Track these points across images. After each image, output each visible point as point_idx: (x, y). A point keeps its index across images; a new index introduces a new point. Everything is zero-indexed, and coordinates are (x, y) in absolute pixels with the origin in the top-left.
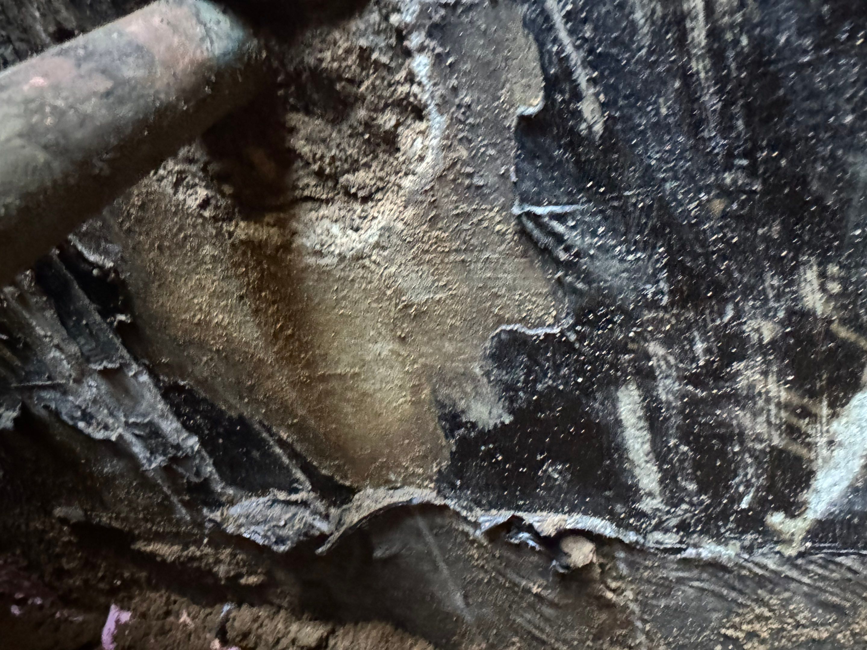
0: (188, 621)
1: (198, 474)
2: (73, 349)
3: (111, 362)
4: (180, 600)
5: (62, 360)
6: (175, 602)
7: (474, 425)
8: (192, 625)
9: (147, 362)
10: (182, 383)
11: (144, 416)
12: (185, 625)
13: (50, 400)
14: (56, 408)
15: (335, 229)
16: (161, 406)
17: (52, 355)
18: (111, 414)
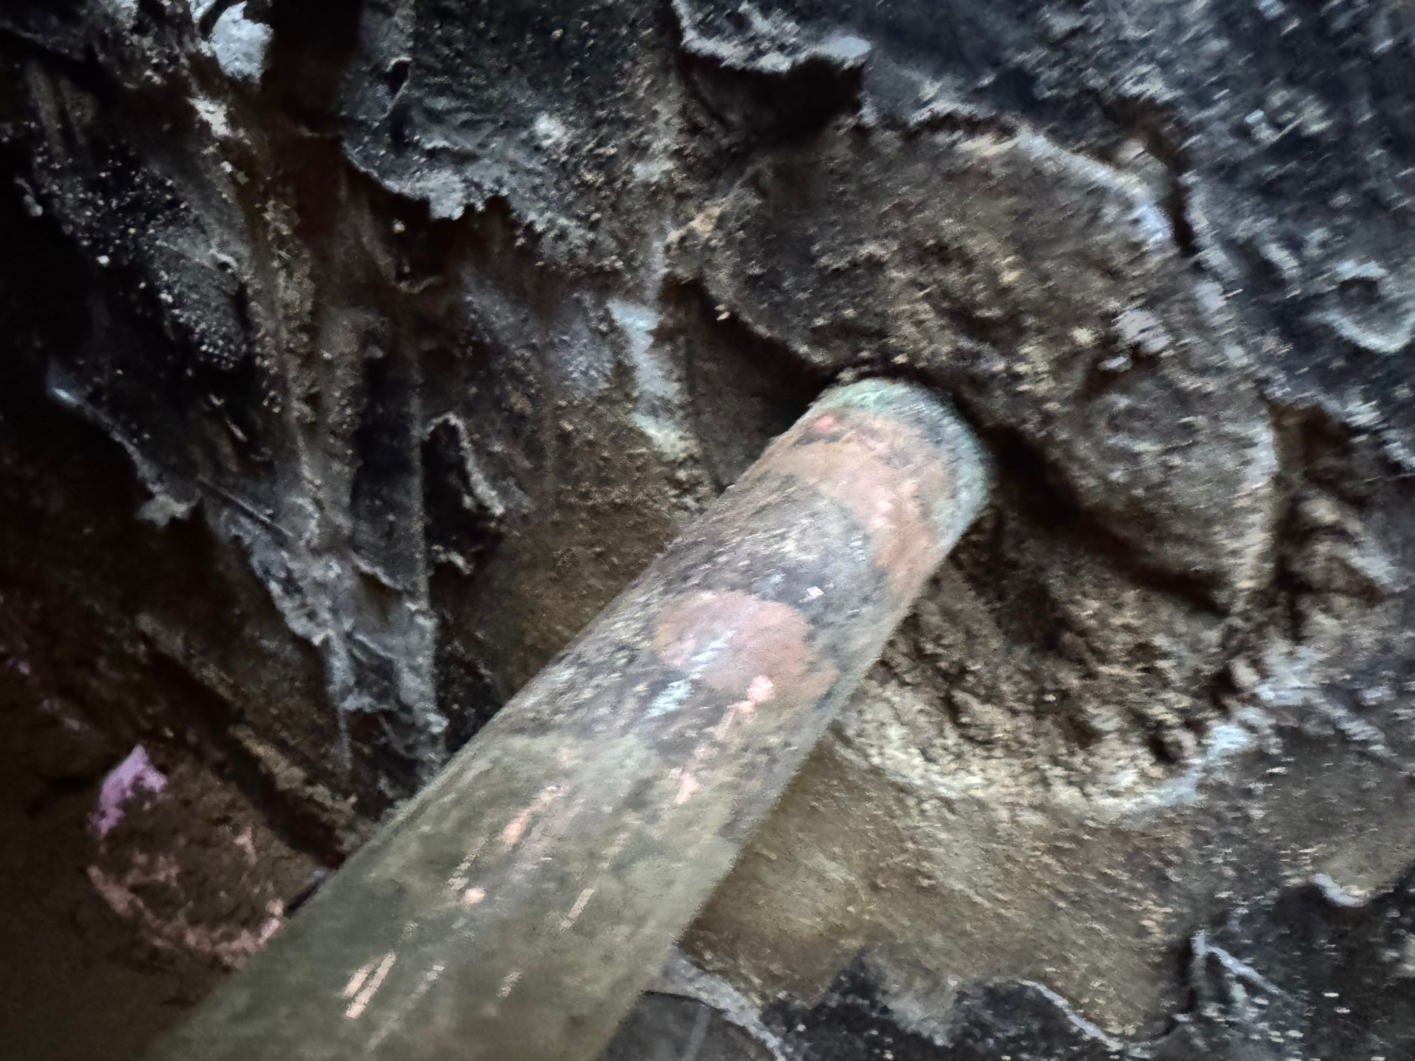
0: (250, 849)
1: (410, 748)
2: (343, 521)
3: (391, 575)
4: (252, 811)
5: (311, 516)
6: (241, 809)
7: (885, 1010)
8: (252, 859)
9: (449, 616)
10: (483, 671)
11: (386, 648)
12: (242, 850)
13: (248, 532)
14: (251, 545)
15: (895, 732)
16: (424, 660)
17: (300, 501)
18: (334, 611)
